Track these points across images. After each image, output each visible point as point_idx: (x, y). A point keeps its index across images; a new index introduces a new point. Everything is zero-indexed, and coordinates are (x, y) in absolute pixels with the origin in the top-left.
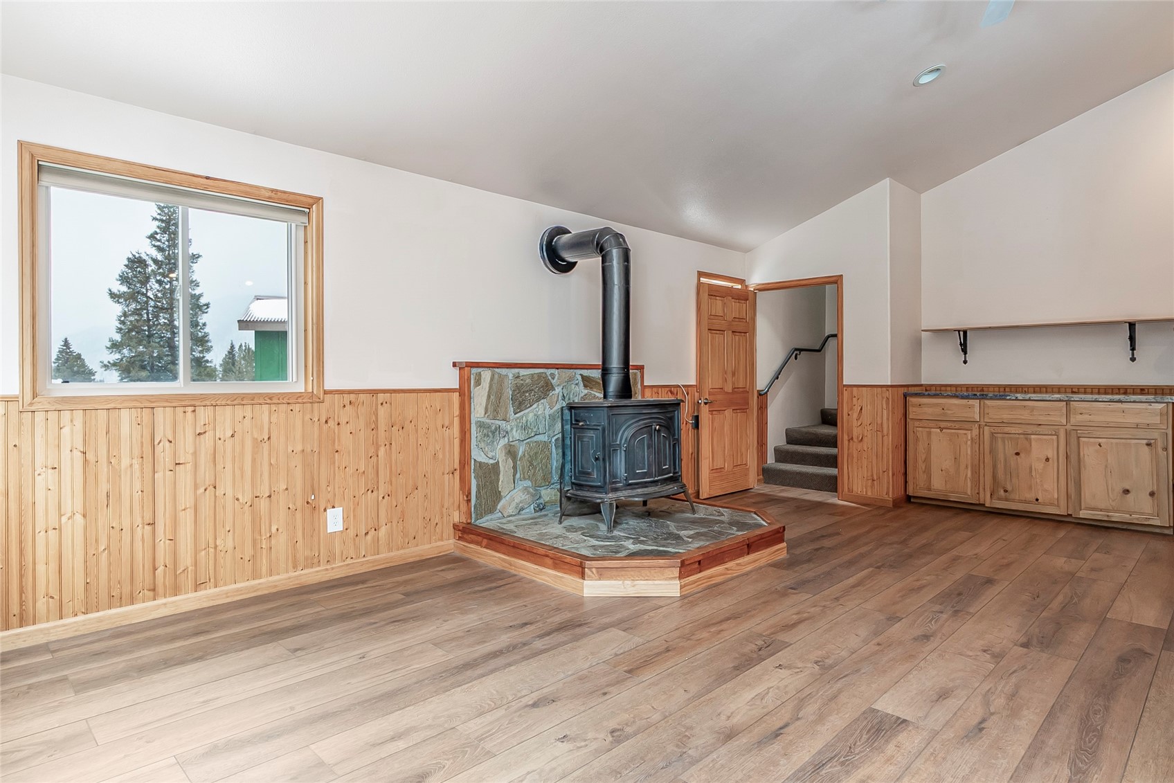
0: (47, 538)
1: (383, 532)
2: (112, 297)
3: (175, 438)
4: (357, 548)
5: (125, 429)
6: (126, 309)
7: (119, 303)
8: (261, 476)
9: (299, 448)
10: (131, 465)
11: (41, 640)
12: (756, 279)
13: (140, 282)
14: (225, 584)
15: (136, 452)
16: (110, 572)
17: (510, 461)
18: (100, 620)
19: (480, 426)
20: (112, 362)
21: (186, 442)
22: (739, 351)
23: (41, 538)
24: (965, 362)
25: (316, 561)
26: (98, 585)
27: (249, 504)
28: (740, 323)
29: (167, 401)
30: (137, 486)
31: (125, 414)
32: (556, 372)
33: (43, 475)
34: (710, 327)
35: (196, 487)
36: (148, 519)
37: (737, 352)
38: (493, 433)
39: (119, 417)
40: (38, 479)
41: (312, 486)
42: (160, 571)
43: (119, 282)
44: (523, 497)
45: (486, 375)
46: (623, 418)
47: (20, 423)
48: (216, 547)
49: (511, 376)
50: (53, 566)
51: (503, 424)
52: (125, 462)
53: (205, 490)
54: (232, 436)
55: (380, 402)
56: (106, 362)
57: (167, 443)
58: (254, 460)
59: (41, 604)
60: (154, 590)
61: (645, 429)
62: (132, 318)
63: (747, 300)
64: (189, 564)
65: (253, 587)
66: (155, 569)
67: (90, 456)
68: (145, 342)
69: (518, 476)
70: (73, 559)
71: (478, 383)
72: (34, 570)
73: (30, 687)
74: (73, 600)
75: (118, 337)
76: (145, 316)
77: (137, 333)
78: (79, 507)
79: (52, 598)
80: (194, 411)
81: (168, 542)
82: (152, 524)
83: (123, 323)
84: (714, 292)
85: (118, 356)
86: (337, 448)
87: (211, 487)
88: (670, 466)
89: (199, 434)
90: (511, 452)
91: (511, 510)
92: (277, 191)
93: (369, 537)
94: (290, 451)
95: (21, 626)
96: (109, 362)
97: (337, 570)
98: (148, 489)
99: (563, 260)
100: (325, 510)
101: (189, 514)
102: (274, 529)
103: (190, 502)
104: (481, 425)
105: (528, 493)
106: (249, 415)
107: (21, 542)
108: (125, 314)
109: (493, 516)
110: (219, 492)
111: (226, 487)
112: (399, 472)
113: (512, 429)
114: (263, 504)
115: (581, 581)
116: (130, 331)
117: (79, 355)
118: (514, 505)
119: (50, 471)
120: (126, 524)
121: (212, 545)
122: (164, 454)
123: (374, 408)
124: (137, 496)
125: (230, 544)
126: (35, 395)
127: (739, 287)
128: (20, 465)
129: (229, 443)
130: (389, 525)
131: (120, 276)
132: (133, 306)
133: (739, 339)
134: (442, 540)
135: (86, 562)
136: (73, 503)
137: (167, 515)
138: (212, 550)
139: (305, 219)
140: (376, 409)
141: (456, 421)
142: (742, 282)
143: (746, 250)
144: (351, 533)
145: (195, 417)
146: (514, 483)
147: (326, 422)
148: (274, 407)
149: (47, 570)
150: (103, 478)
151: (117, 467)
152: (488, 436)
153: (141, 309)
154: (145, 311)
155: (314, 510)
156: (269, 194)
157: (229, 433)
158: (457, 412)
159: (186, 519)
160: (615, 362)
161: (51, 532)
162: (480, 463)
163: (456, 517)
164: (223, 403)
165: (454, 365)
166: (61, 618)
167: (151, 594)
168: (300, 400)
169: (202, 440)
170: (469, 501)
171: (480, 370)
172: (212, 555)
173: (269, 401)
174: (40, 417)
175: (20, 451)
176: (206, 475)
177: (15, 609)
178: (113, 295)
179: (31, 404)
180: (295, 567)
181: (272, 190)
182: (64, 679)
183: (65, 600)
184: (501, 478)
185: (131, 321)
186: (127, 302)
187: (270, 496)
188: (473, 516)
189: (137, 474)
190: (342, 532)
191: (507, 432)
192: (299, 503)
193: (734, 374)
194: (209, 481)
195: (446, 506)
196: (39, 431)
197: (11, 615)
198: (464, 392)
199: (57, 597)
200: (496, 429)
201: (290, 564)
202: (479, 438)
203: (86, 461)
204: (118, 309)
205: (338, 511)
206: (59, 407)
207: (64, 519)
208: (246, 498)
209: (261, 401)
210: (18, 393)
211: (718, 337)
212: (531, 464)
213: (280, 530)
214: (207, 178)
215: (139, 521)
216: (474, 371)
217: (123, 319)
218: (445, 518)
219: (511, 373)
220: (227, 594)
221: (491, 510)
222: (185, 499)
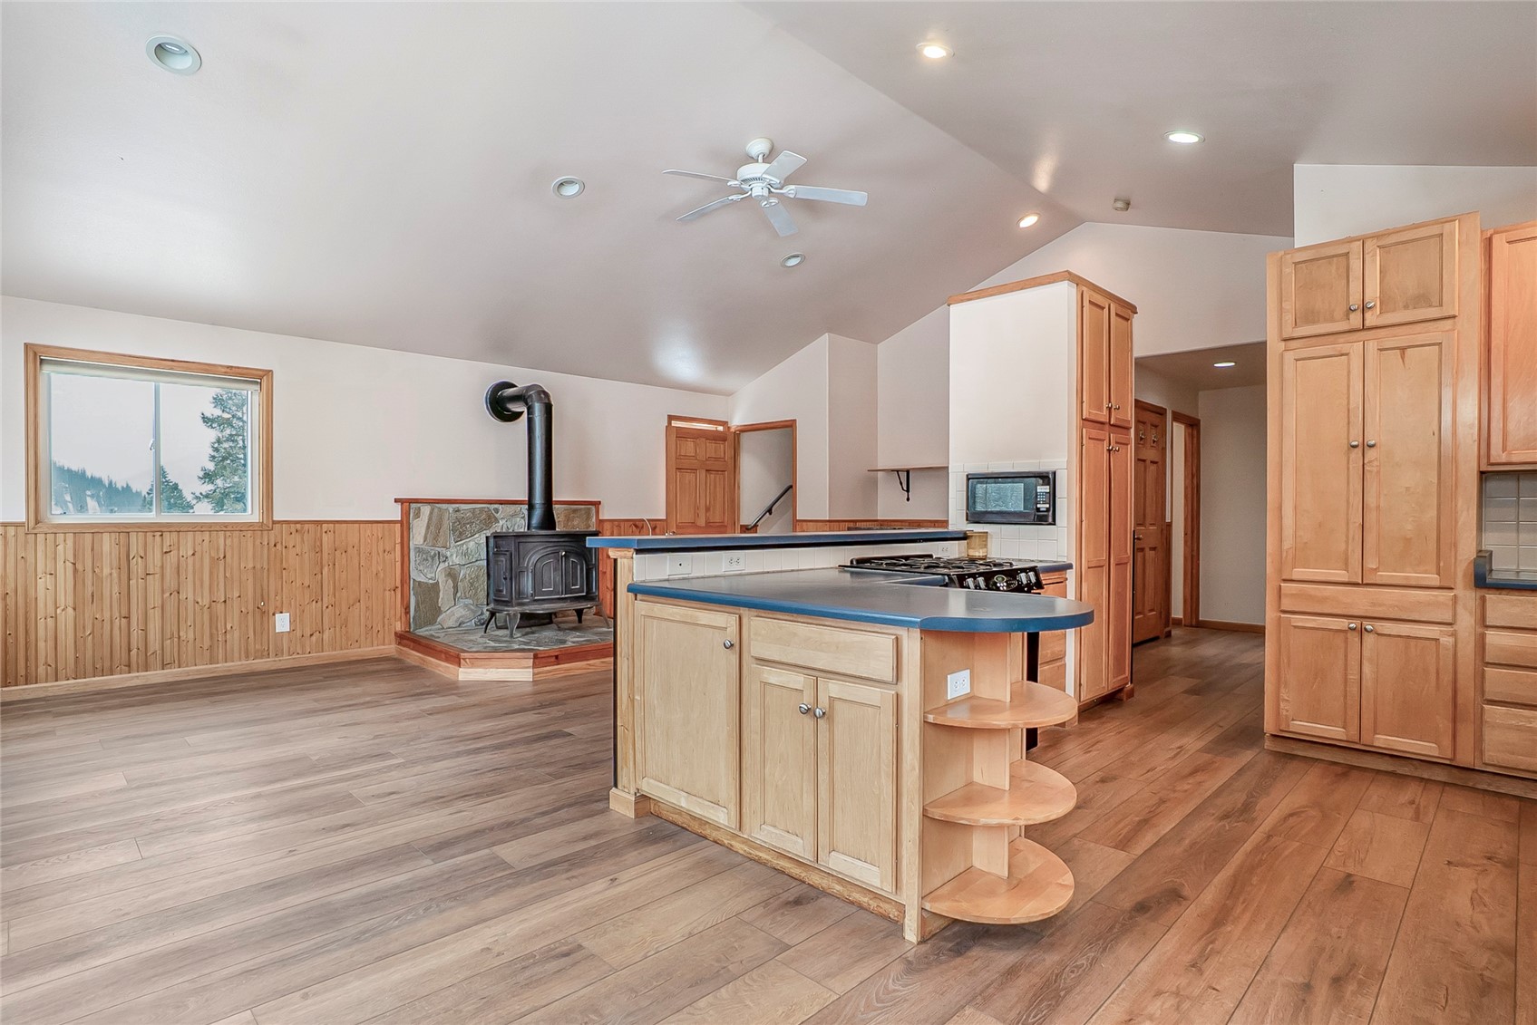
0: (46, 623)
1: (326, 635)
2: (204, 422)
3: (145, 554)
4: (303, 647)
5: (106, 548)
6: (220, 435)
7: (212, 428)
8: (218, 585)
9: (250, 565)
10: (111, 574)
11: (41, 694)
12: (737, 421)
13: (237, 405)
14: (187, 666)
15: (115, 564)
16: (94, 651)
17: (450, 581)
18: (86, 684)
19: (419, 552)
20: (204, 493)
21: (155, 558)
22: (715, 487)
23: (41, 623)
24: (908, 499)
25: (266, 653)
26: (85, 658)
27: (207, 606)
28: (716, 463)
29: (139, 527)
30: (116, 589)
31: (106, 536)
32: (500, 507)
33: (43, 579)
34: (678, 467)
35: (163, 592)
36: (124, 613)
37: (712, 487)
38: (433, 558)
39: (102, 538)
40: (39, 581)
41: (262, 595)
42: (134, 652)
43: (213, 405)
44: (464, 613)
45: (426, 510)
46: (530, 545)
47: (26, 542)
48: (179, 637)
49: (451, 510)
50: (51, 643)
51: (443, 551)
52: (106, 571)
53: (171, 594)
54: (193, 554)
55: (324, 531)
56: (198, 494)
57: (140, 559)
58: (211, 573)
59: (41, 670)
60: (129, 666)
61: (552, 555)
62: (226, 445)
63: (725, 440)
64: (157, 648)
65: (210, 669)
66: (130, 651)
67: (79, 567)
68: (240, 472)
69: (459, 595)
70: (66, 639)
71: (417, 515)
72: (36, 645)
73: (25, 715)
74: (66, 668)
75: (211, 466)
76: (241, 442)
77: (232, 461)
78: (70, 602)
79: (50, 666)
80: (162, 535)
81: (140, 631)
82: (128, 618)
83: (216, 450)
84: (682, 435)
85: (211, 487)
86: (284, 566)
87: (175, 593)
88: (582, 586)
89: (166, 552)
90: (452, 574)
91: (451, 623)
92: (232, 367)
93: (314, 638)
94: (242, 567)
95: (26, 684)
96: (201, 494)
97: (285, 661)
98: (124, 592)
99: (509, 410)
100: (274, 614)
101: (158, 612)
102: (229, 628)
103: (158, 603)
104: (419, 550)
105: (469, 609)
106: (207, 539)
107: (26, 625)
108: (219, 441)
109: (433, 627)
110: (182, 596)
111: (188, 592)
112: (342, 586)
113: (452, 555)
114: (220, 607)
115: (457, 668)
116: (224, 459)
117: (176, 485)
118: (454, 618)
119: (48, 576)
120: (107, 615)
121: (176, 635)
122: (137, 565)
123: (319, 535)
124: (115, 596)
125: (191, 636)
126: (37, 522)
127: (721, 428)
128: (26, 571)
129: (190, 561)
130: (332, 629)
131: (214, 399)
132: (228, 431)
133: (715, 479)
134: (384, 645)
135: (75, 642)
136: (65, 598)
137: (140, 611)
138: (176, 640)
139: (258, 387)
140: (321, 536)
141: (398, 547)
142: (724, 423)
143: (729, 394)
144: (299, 633)
145: (162, 539)
146: (455, 600)
147: (275, 545)
148: (228, 534)
149: (46, 646)
150: (89, 582)
151: (100, 575)
152: (427, 560)
153: (238, 435)
154: (241, 437)
155: (264, 616)
156: (224, 370)
157: (190, 553)
158: (398, 540)
159: (155, 616)
160: (538, 499)
161: (49, 619)
162: (419, 582)
163: (399, 627)
164: (185, 529)
165: (396, 501)
166: (56, 681)
167: (127, 668)
168: (251, 528)
169: (168, 557)
170: (407, 612)
171: (419, 505)
172: (176, 644)
173: (225, 529)
174: (41, 538)
175: (26, 562)
176: (170, 581)
177: (22, 672)
178: (205, 419)
179: (34, 528)
180: (247, 657)
181: (228, 367)
182: (50, 712)
183: (60, 668)
184: (441, 594)
185: (225, 449)
186: (222, 427)
187: (225, 601)
188: (412, 626)
189: (116, 580)
190: (289, 632)
191: (447, 558)
192: (251, 608)
193: (707, 509)
194: (174, 586)
195: (387, 616)
196: (40, 548)
197: (19, 677)
198: (405, 524)
199: (53, 666)
200: (435, 555)
201: (243, 656)
202: (418, 562)
203: (75, 570)
204: (212, 434)
205: (286, 616)
206: (55, 531)
207: (59, 611)
208: (206, 602)
209: (218, 528)
210: (24, 520)
211: (689, 477)
212: (472, 584)
213: (234, 628)
214: (173, 361)
215: (116, 614)
216: (413, 505)
217: (216, 445)
218: (386, 626)
219: (451, 507)
220: (188, 673)
221: (432, 621)
222: (154, 599)
